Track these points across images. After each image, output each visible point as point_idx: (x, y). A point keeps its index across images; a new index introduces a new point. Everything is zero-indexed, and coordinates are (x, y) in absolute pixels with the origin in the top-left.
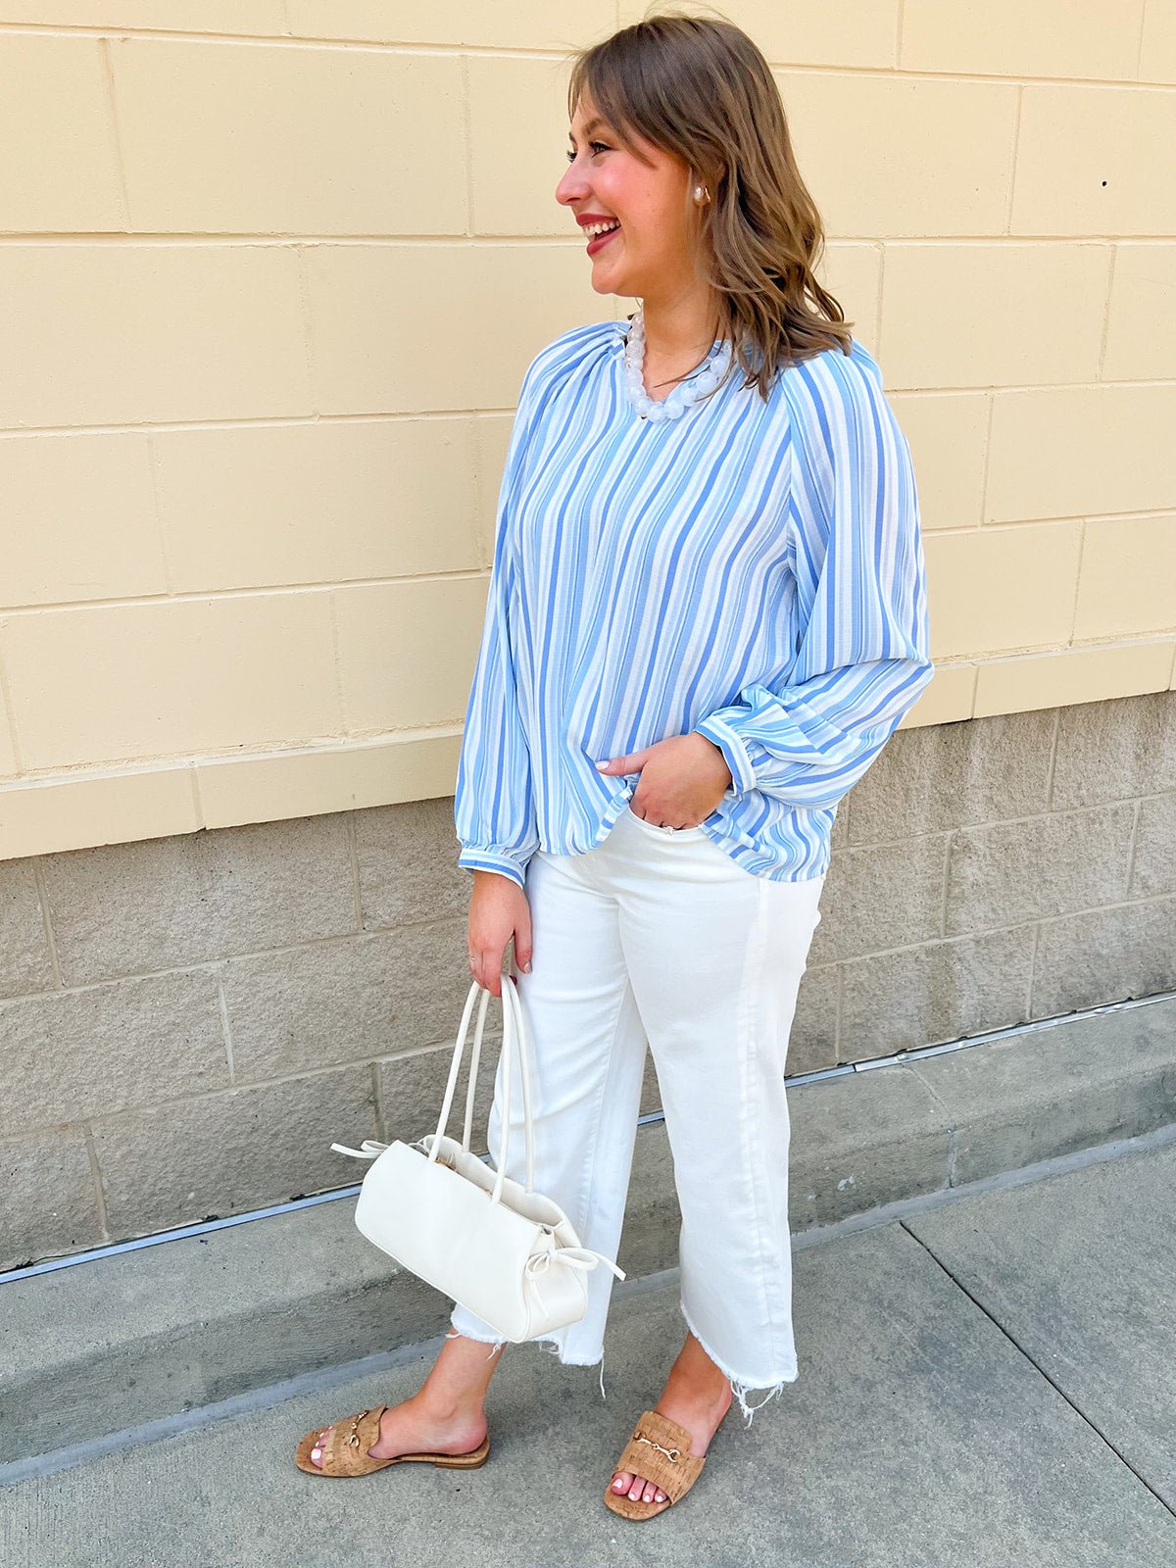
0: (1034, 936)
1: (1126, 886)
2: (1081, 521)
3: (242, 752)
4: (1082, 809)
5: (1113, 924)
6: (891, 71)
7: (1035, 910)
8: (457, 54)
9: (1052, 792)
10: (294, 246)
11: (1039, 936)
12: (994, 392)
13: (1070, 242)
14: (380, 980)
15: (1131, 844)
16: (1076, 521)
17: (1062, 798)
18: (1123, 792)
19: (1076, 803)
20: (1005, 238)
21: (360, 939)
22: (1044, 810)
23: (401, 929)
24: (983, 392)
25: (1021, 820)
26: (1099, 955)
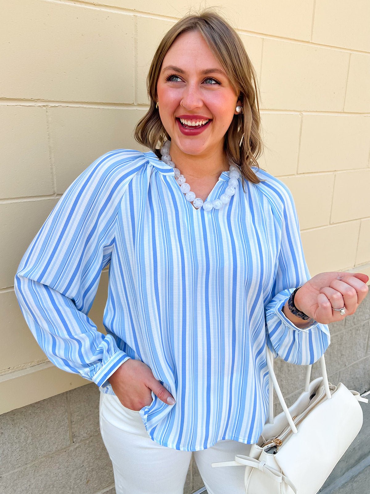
0: (338, 376)
1: (365, 351)
2: (360, 220)
3: (10, 371)
4: (355, 326)
5: (361, 366)
6: (308, 42)
7: (339, 367)
8: (132, 14)
9: (346, 321)
10: (44, 106)
11: (340, 376)
12: (336, 173)
13: (362, 115)
14: (82, 465)
15: (367, 336)
16: (358, 220)
17: (348, 323)
18: (367, 318)
19: (353, 325)
20: (342, 113)
21: (72, 448)
22: (343, 329)
23: (92, 438)
24: (332, 173)
25: (336, 334)
26: (357, 378)
